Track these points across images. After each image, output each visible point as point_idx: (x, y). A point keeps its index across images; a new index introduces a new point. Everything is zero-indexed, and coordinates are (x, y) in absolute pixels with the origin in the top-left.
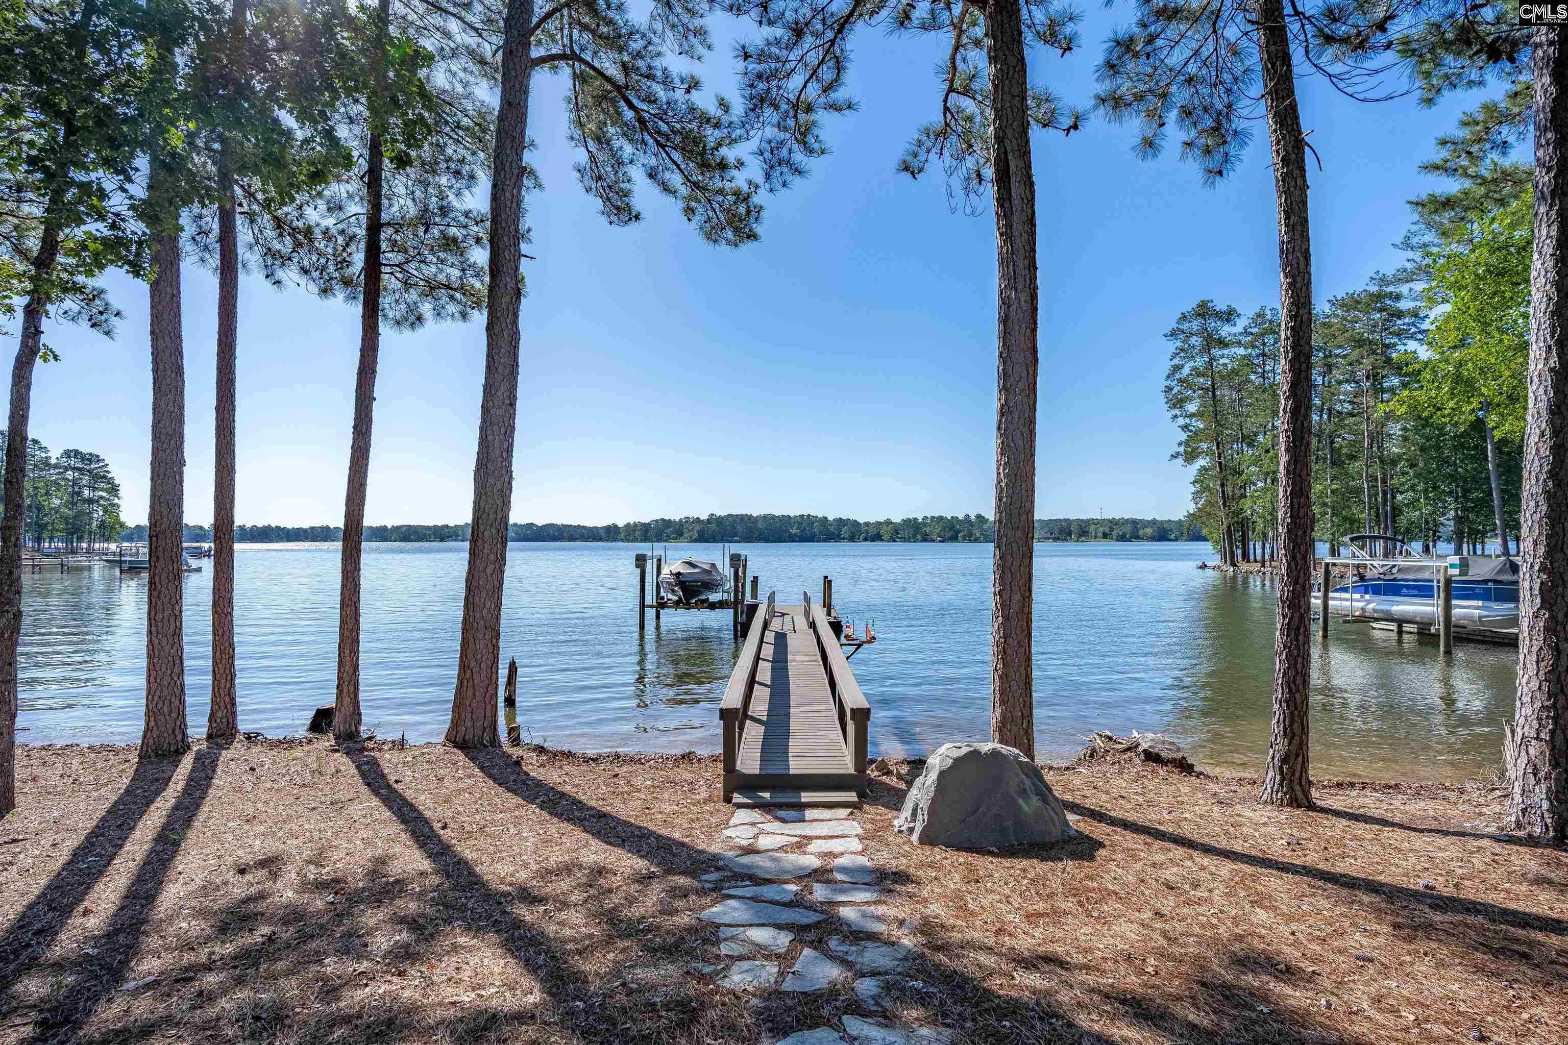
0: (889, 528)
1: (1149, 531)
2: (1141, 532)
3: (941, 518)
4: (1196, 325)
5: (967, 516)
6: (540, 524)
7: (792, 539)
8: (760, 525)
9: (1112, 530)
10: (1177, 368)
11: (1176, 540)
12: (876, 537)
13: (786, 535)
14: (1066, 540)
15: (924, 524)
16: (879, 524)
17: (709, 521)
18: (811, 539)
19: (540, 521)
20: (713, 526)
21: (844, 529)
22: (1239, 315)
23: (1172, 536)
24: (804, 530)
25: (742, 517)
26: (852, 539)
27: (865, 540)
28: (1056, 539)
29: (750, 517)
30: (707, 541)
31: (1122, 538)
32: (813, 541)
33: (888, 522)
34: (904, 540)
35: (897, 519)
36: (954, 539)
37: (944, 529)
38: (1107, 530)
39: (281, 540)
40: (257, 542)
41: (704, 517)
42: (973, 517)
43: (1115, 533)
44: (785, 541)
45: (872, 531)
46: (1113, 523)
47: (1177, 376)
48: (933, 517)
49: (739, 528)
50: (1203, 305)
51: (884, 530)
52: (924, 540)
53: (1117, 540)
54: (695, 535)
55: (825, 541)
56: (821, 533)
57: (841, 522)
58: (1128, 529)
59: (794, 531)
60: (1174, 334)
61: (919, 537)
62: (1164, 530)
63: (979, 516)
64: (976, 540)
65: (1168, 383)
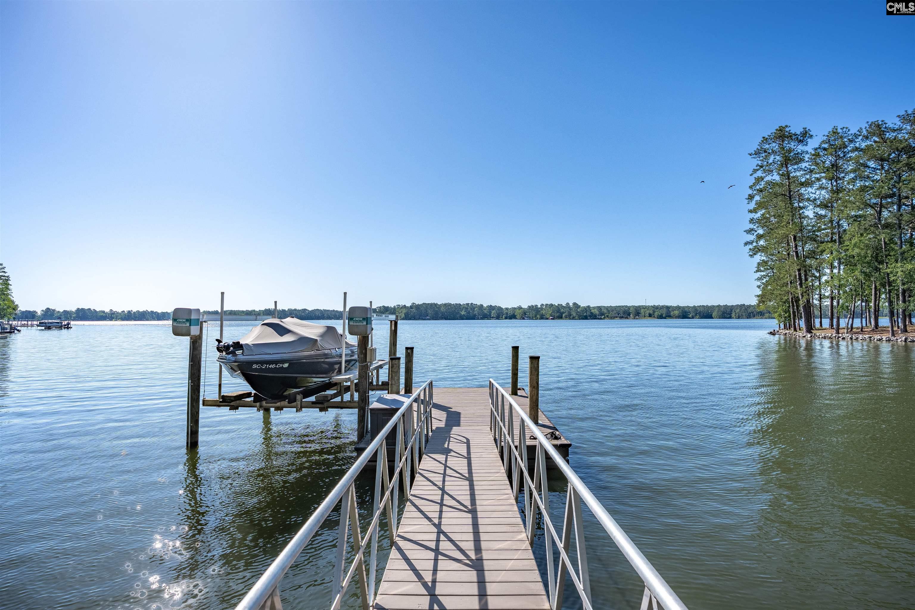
0: (520, 311)
1: (676, 312)
2: (672, 314)
3: (552, 305)
4: (775, 146)
5: (568, 304)
6: (310, 310)
7: (462, 318)
8: (442, 309)
9: (654, 312)
10: (759, 180)
11: (693, 318)
12: (512, 317)
13: (458, 316)
14: (627, 318)
15: (541, 308)
16: (514, 309)
17: (411, 307)
18: (473, 318)
19: (310, 308)
20: (414, 310)
21: (493, 312)
22: (811, 136)
23: (690, 316)
24: (469, 313)
25: (431, 305)
26: (498, 318)
27: (506, 318)
28: (621, 318)
29: (436, 305)
30: (410, 319)
31: (661, 317)
32: (474, 319)
33: (520, 308)
34: (530, 318)
35: (525, 306)
36: (560, 317)
37: (553, 312)
38: (651, 312)
39: (154, 319)
40: (138, 320)
41: (408, 305)
42: (571, 304)
43: (656, 314)
44: (457, 319)
45: (510, 313)
46: (655, 308)
47: (758, 187)
48: (547, 305)
49: (430, 312)
50: (781, 129)
51: (517, 313)
52: (542, 318)
53: (658, 318)
54: (403, 316)
55: (482, 319)
56: (479, 315)
57: (491, 308)
58: (664, 312)
59: (463, 313)
60: (757, 153)
61: (538, 316)
62: (686, 312)
63: (575, 304)
64: (574, 318)
65: (750, 192)
